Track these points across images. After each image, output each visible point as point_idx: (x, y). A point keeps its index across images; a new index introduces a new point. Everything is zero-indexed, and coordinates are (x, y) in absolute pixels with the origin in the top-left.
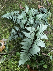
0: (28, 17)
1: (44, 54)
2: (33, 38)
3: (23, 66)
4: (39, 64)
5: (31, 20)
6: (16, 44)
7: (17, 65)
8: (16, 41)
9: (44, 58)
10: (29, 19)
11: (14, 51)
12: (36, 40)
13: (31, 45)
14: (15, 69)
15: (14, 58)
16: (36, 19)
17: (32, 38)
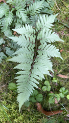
0: (13, 9)
1: (62, 76)
2: (34, 46)
3: (28, 110)
4: (58, 95)
5: (21, 13)
6: (4, 71)
7: (16, 111)
8: (3, 67)
9: (64, 84)
10: (17, 14)
11: (4, 86)
12: (39, 47)
13: (32, 58)
14: (16, 120)
15: (6, 99)
16: (31, 14)
17: (31, 44)
